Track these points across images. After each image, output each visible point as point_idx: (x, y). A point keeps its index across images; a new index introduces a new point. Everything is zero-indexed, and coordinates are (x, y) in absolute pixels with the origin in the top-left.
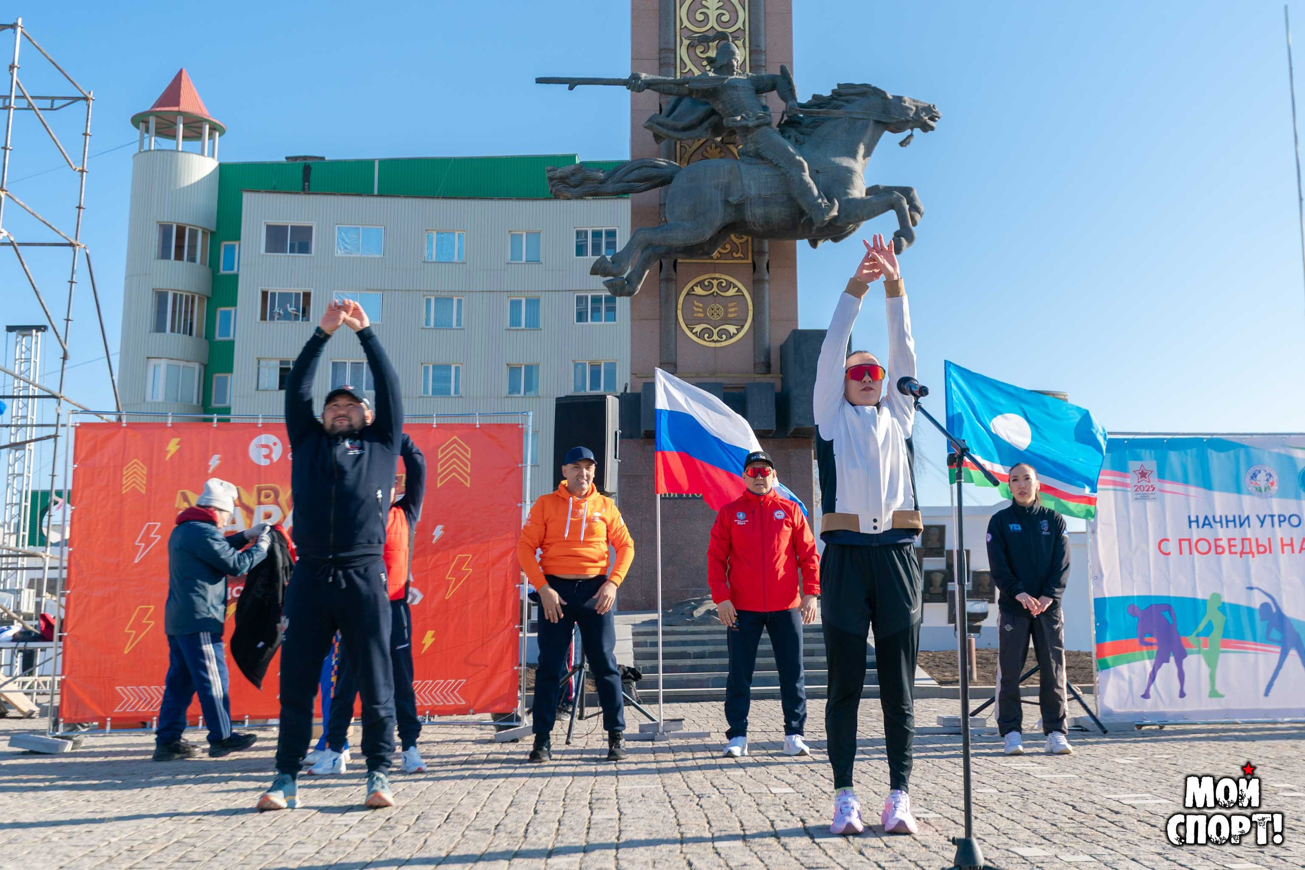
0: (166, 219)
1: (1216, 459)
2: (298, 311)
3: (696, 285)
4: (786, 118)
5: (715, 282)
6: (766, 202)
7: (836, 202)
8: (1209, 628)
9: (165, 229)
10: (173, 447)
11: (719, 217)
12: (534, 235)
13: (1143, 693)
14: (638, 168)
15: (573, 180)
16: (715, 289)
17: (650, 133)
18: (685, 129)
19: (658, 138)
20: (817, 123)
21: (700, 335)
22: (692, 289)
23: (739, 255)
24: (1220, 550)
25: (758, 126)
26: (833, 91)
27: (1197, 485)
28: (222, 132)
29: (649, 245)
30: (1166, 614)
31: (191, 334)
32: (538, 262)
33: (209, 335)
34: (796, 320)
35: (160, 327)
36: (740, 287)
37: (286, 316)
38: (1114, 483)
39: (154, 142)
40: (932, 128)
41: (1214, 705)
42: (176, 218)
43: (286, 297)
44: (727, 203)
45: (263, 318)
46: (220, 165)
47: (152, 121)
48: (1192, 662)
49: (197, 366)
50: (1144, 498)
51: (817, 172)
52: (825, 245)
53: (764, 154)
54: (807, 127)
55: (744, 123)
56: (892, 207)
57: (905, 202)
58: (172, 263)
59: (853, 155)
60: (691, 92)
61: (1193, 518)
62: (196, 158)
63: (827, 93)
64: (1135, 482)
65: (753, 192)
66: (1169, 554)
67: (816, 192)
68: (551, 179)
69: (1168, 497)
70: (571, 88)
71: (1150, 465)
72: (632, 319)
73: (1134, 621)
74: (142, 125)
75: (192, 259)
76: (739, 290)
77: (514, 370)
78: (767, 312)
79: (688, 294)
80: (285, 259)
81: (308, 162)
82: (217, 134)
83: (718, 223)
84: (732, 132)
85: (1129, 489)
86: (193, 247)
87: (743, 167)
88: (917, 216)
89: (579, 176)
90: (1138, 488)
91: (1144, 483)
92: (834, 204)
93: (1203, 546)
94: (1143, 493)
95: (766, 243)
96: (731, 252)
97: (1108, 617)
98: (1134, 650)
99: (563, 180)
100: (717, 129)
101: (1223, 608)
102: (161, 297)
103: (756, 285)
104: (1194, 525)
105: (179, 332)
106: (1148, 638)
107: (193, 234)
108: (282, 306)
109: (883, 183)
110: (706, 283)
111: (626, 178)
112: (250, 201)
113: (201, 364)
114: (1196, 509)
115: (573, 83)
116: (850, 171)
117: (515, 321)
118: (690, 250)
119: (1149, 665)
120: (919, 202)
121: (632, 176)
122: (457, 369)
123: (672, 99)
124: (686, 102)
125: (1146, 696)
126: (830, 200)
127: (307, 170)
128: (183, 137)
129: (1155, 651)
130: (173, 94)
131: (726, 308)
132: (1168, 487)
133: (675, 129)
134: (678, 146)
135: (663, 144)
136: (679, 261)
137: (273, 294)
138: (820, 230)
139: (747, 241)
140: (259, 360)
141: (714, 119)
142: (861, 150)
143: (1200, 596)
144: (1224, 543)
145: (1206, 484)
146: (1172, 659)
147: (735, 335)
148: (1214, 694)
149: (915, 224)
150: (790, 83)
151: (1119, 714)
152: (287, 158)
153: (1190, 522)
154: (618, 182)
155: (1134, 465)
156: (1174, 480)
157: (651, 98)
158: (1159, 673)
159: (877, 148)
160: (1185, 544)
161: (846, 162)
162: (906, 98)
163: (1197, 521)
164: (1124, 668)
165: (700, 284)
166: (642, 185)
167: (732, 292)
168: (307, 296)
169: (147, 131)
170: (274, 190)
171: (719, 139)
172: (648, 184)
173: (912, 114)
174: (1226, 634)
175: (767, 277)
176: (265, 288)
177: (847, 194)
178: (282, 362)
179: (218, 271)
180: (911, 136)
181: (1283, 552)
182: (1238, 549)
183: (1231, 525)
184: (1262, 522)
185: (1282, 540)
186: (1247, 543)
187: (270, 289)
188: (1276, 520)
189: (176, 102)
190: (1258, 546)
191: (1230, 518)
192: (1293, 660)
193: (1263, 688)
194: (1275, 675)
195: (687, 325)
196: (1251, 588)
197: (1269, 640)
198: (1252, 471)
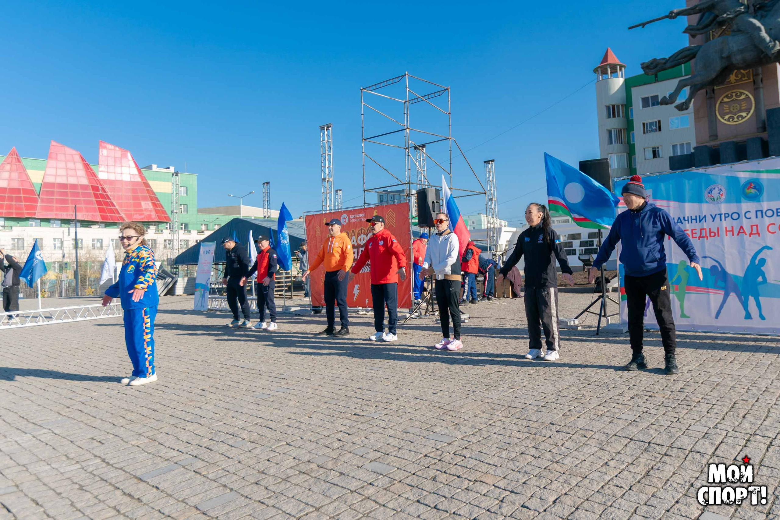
0: (608, 104)
1: (686, 184)
2: (657, 128)
3: (724, 97)
5: (734, 94)
8: (679, 280)
9: (608, 107)
11: (718, 66)
15: (652, 66)
16: (734, 97)
18: (703, 28)
19: (693, 36)
21: (728, 120)
22: (722, 100)
23: (746, 78)
25: (736, 16)
31: (622, 143)
33: (628, 142)
34: (778, 103)
35: (611, 143)
36: (746, 94)
37: (652, 131)
39: (601, 77)
42: (611, 103)
43: (651, 124)
44: (722, 58)
45: (644, 133)
46: (625, 80)
47: (599, 70)
49: (625, 154)
53: (740, 29)
55: (728, 16)
58: (612, 120)
62: (615, 79)
65: (734, 49)
67: (768, 39)
71: (649, 191)
72: (695, 119)
74: (597, 72)
75: (619, 116)
78: (762, 102)
79: (721, 102)
80: (650, 109)
82: (623, 68)
83: (719, 68)
86: (618, 112)
87: (729, 38)
89: (654, 64)
95: (760, 69)
96: (740, 78)
99: (648, 67)
101: (687, 269)
102: (610, 132)
103: (755, 91)
105: (617, 143)
107: (618, 107)
108: (650, 127)
110: (729, 96)
111: (676, 59)
112: (634, 91)
113: (627, 153)
115: (643, 25)
121: (679, 57)
124: (705, 15)
126: (775, 42)
130: (605, 58)
131: (741, 105)
133: (700, 30)
136: (715, 88)
137: (647, 124)
139: (749, 71)
140: (644, 149)
145: (681, 199)
147: (745, 117)
148: (684, 316)
156: (661, 198)
165: (727, 97)
167: (743, 96)
168: (659, 121)
169: (598, 74)
170: (644, 84)
172: (686, 59)
174: (688, 284)
175: (762, 86)
176: (644, 122)
178: (653, 148)
179: (628, 118)
181: (727, 235)
182: (698, 235)
183: (694, 221)
184: (714, 219)
185: (726, 228)
186: (703, 231)
187: (645, 122)
188: (723, 216)
189: (607, 61)
190: (710, 232)
191: (694, 217)
192: (733, 298)
193: (714, 314)
194: (721, 307)
195: (721, 117)
196: (705, 257)
197: (716, 287)
198: (708, 190)
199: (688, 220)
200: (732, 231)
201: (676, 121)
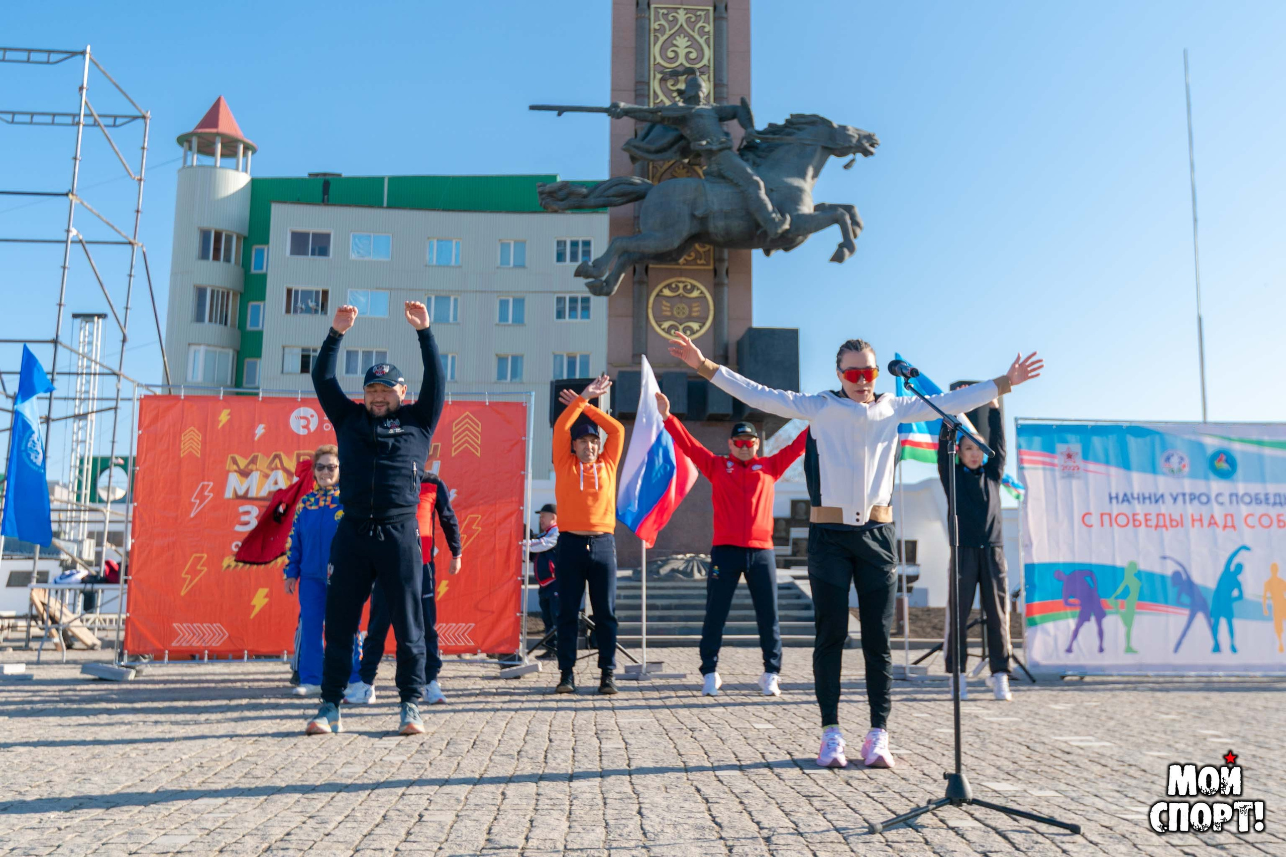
0: (206, 225)
1: (1133, 443)
2: (317, 305)
3: (665, 287)
4: (745, 143)
5: (681, 285)
6: (726, 215)
7: (788, 217)
8: (1126, 593)
9: (205, 234)
10: (224, 417)
11: (686, 229)
12: (521, 245)
13: (1066, 647)
14: (616, 185)
15: (562, 194)
16: (681, 291)
17: (626, 156)
18: (658, 152)
19: (633, 159)
20: (771, 148)
21: (668, 331)
22: (661, 291)
23: (703, 262)
24: (1137, 523)
25: (721, 150)
26: (787, 121)
27: (1118, 466)
28: (254, 151)
29: (625, 252)
30: (1088, 579)
31: (226, 324)
32: (523, 266)
33: (242, 325)
34: (749, 319)
35: (199, 318)
36: (701, 290)
37: (308, 310)
38: (1044, 463)
39: (196, 159)
40: (871, 154)
41: (1129, 660)
42: (213, 225)
43: (307, 294)
44: (693, 216)
45: (288, 311)
46: (253, 180)
47: (195, 141)
48: (1111, 622)
49: (231, 353)
50: (1070, 476)
51: (772, 190)
52: (778, 254)
53: (726, 174)
54: (763, 151)
55: (709, 147)
56: (836, 221)
57: (848, 218)
58: (210, 263)
59: (803, 175)
60: (663, 119)
61: (1114, 495)
62: (231, 173)
63: (781, 122)
64: (1062, 462)
65: (716, 208)
66: (1091, 526)
67: (770, 207)
68: (541, 193)
69: (1091, 475)
70: (559, 115)
71: (1076, 447)
72: (610, 316)
73: (1059, 585)
74: (186, 144)
75: (227, 259)
76: (702, 293)
77: (502, 360)
78: (726, 311)
79: (658, 295)
80: (308, 261)
81: (327, 177)
82: (250, 153)
83: (685, 234)
84: (698, 155)
85: (1057, 468)
86: (228, 250)
87: (708, 186)
88: (858, 231)
89: (565, 192)
90: (1065, 468)
91: (1070, 463)
92: (785, 218)
93: (1122, 520)
94: (1069, 474)
95: (726, 253)
96: (695, 259)
97: (1036, 580)
98: (1060, 610)
99: (551, 194)
100: (685, 152)
101: (1139, 574)
102: (201, 292)
103: (717, 288)
104: (1114, 501)
105: (216, 322)
106: (1071, 600)
107: (229, 239)
108: (304, 301)
109: (829, 201)
110: (674, 286)
111: (604, 194)
112: (277, 211)
113: (234, 350)
114: (1116, 488)
115: (561, 110)
116: (800, 190)
117: (503, 317)
118: (661, 257)
119: (1072, 623)
120: (860, 218)
122: (453, 358)
123: (646, 125)
124: (658, 129)
125: (1069, 650)
126: (783, 215)
127: (326, 185)
128: (222, 155)
129: (1077, 611)
130: (212, 117)
131: (690, 308)
132: (1091, 467)
133: (649, 152)
134: (651, 167)
135: (638, 164)
136: (651, 266)
137: (297, 292)
138: (773, 241)
139: (709, 250)
140: (284, 348)
141: (682, 143)
142: (810, 171)
143: (1119, 563)
144: (1141, 517)
145: (1125, 464)
146: (1093, 619)
147: (697, 331)
148: (1129, 650)
149: (855, 236)
150: (748, 113)
151: (1046, 666)
152: (310, 175)
153: (1111, 498)
154: (600, 197)
155: (1061, 448)
156: (1097, 461)
157: (628, 123)
158: (1082, 630)
159: (824, 171)
160: (1106, 518)
161: (796, 182)
162: (849, 127)
163: (1117, 497)
164: (1050, 626)
165: (669, 286)
166: (620, 200)
167: (695, 294)
168: (325, 293)
169: (190, 148)
170: (298, 202)
171: (686, 161)
172: (625, 199)
173: (854, 141)
174: (1141, 597)
175: (726, 281)
176: (290, 286)
177: (797, 210)
178: (303, 350)
179: (250, 270)
180: (853, 161)
181: (1193, 526)
182: (1153, 523)
183: (1147, 501)
184: (1175, 499)
185: (1192, 516)
186: (1161, 518)
187: (294, 287)
188: (1187, 498)
189: (215, 125)
190: (1171, 520)
191: (1147, 495)
192: (1201, 620)
193: (1172, 646)
194: (1184, 635)
195: (656, 322)
196: (1164, 558)
197: (1179, 604)
198: (1166, 455)
199: (1138, 498)
200: (1201, 520)
201: (363, 300)
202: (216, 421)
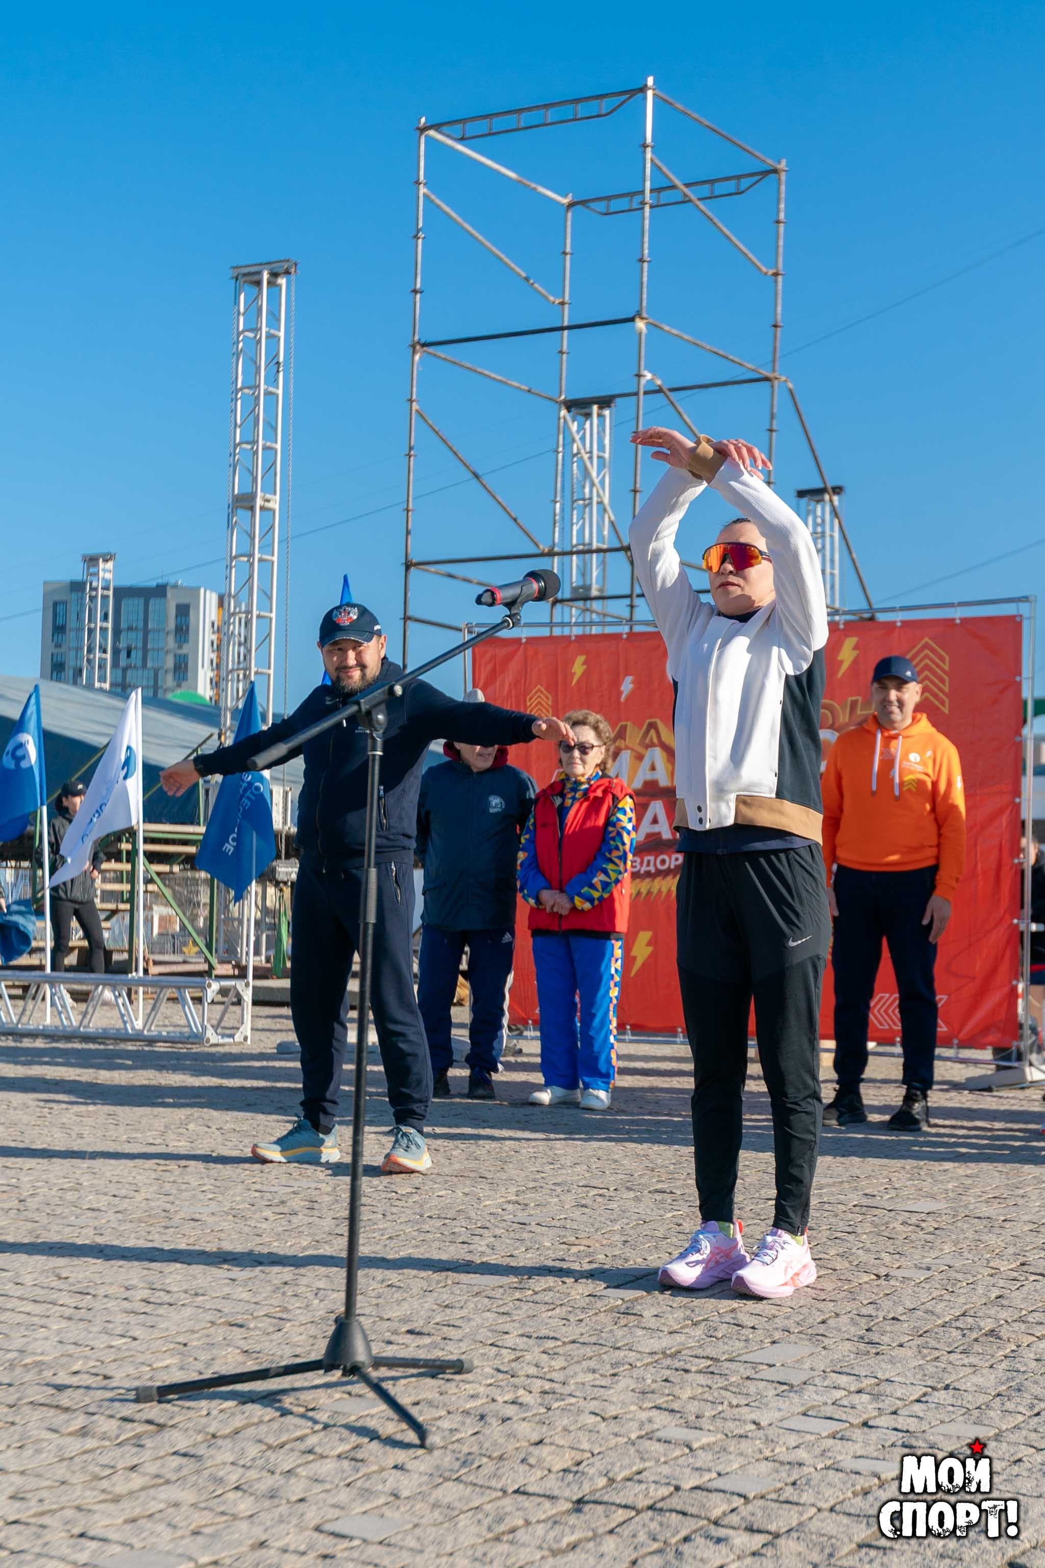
10: (578, 668)
202: (569, 675)
